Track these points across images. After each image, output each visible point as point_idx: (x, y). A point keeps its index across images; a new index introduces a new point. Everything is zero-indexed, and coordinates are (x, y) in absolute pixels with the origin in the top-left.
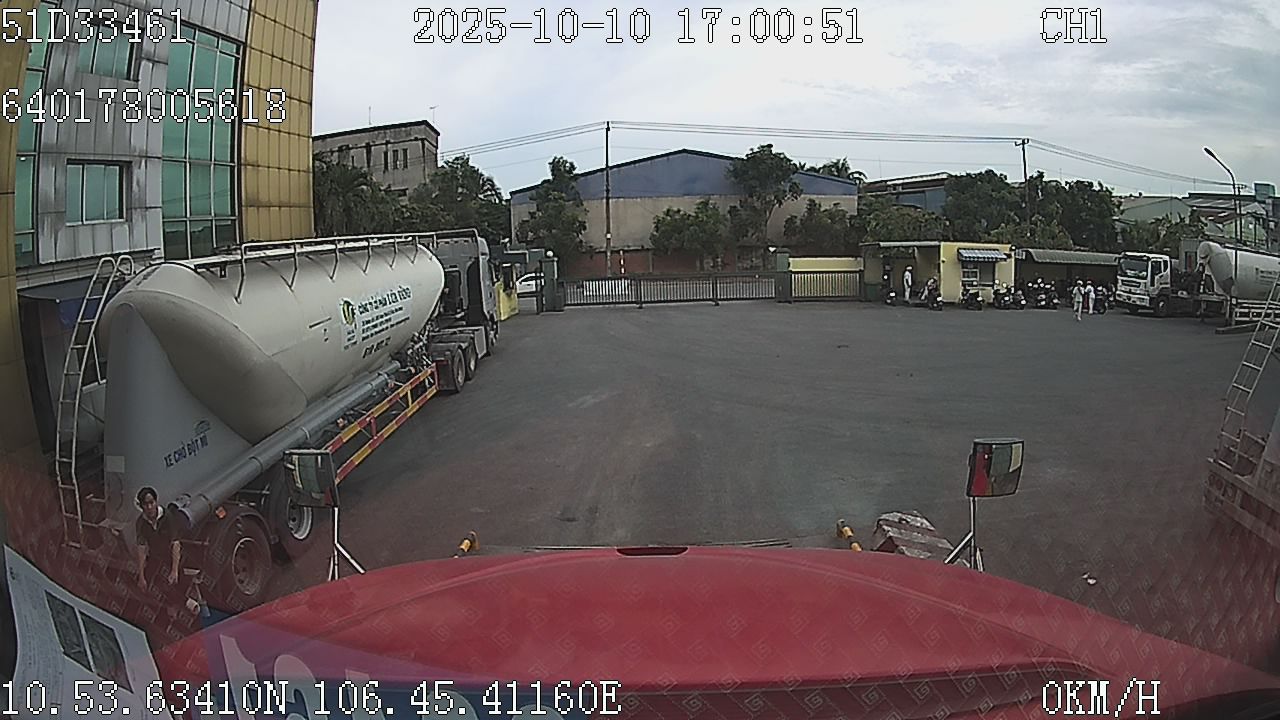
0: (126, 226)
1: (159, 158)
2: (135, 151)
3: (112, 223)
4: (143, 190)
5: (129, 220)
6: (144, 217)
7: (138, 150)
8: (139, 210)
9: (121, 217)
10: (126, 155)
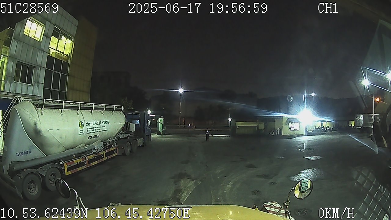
0: (32, 87)
1: (45, 68)
2: (38, 64)
3: (28, 85)
4: (38, 76)
5: (33, 86)
6: (38, 86)
7: (39, 64)
8: (37, 83)
9: (31, 84)
10: (35, 65)
